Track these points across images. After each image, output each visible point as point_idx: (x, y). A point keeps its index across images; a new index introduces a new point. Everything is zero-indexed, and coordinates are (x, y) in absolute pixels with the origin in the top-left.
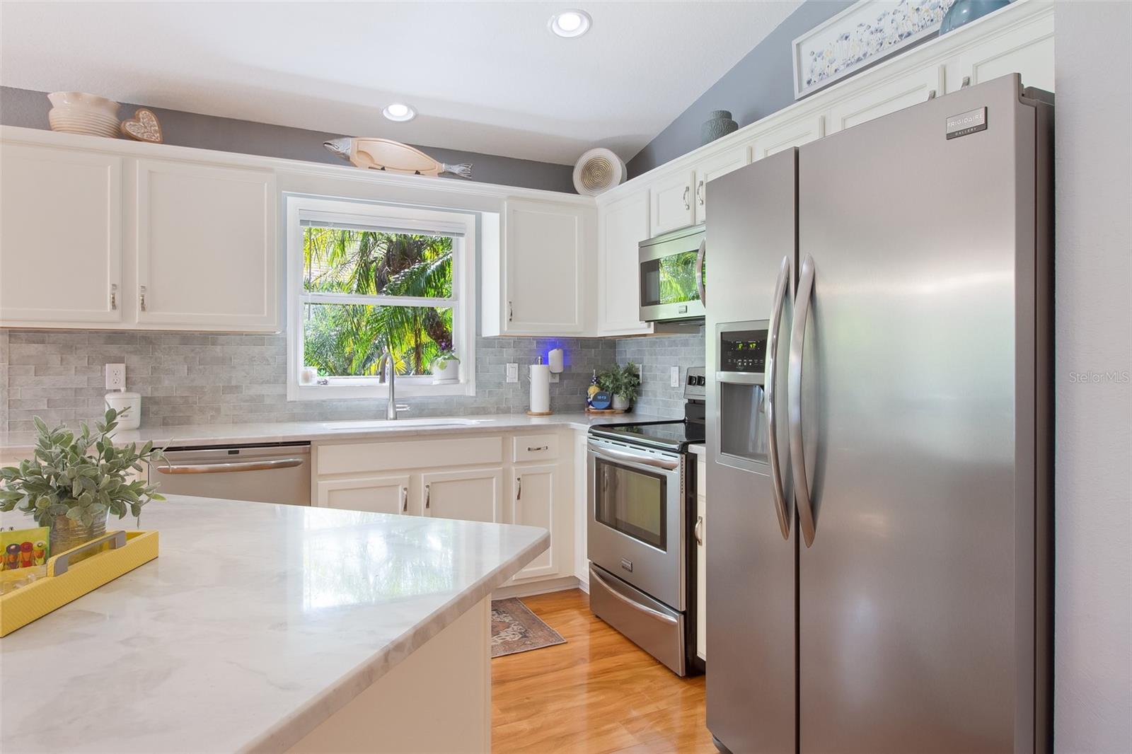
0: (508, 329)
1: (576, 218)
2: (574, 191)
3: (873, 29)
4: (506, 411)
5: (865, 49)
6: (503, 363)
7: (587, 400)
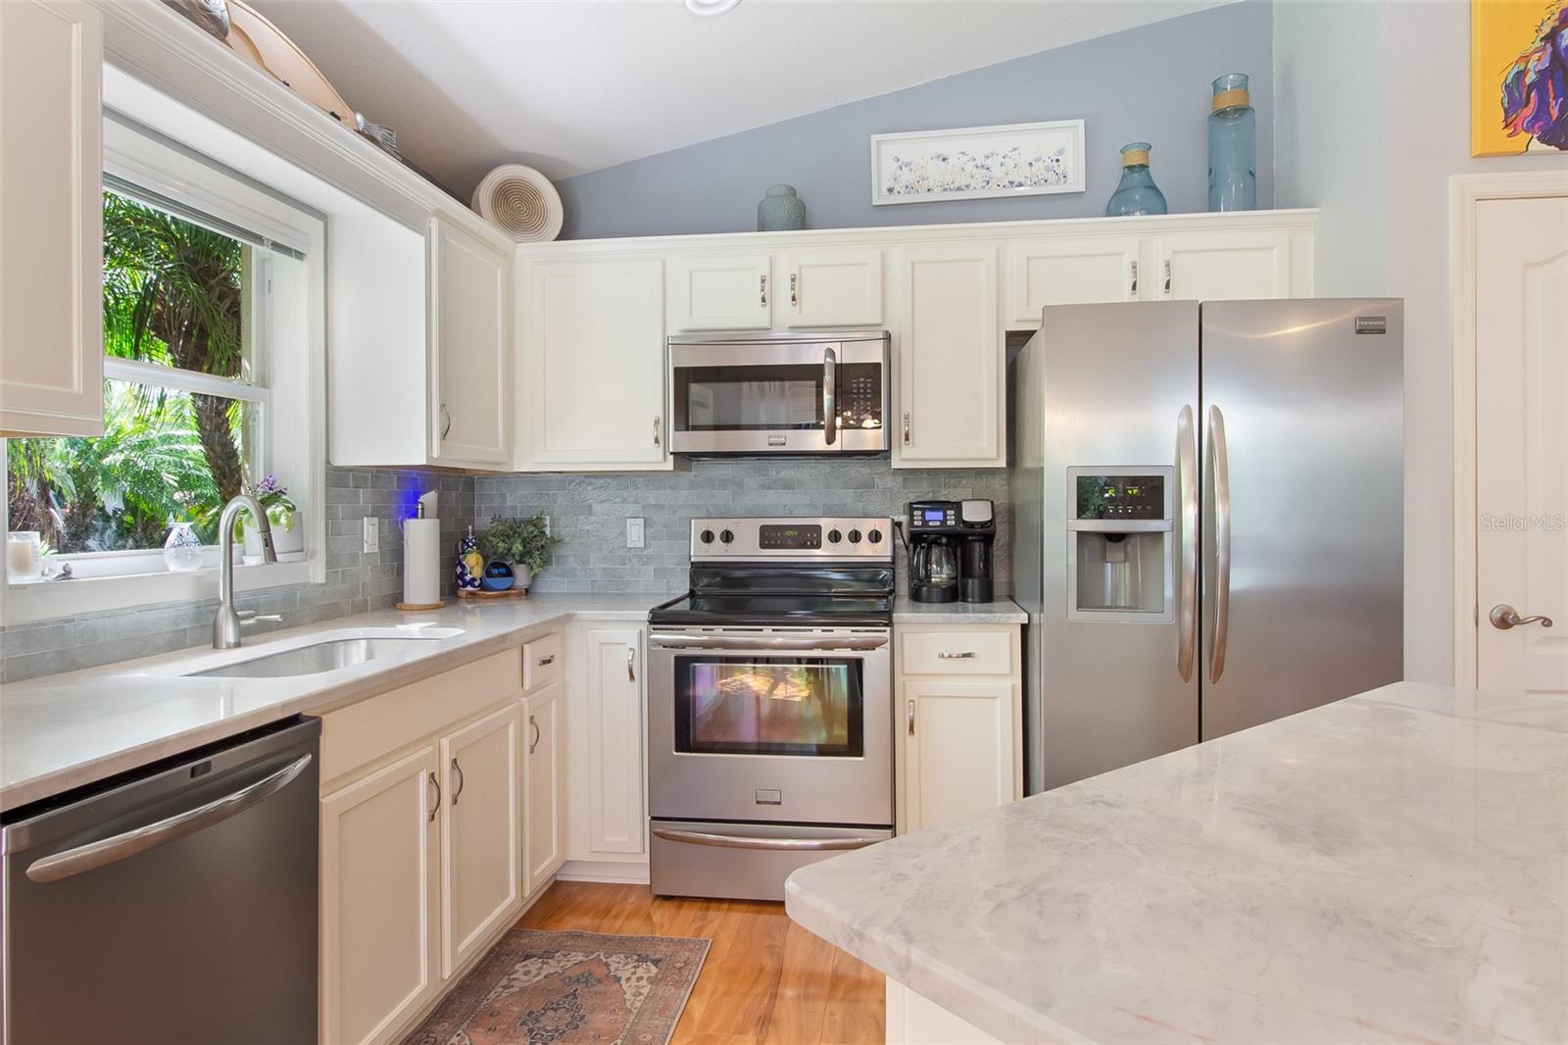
0: (440, 453)
3: (979, 163)
5: (968, 181)
6: (358, 516)
7: (462, 575)
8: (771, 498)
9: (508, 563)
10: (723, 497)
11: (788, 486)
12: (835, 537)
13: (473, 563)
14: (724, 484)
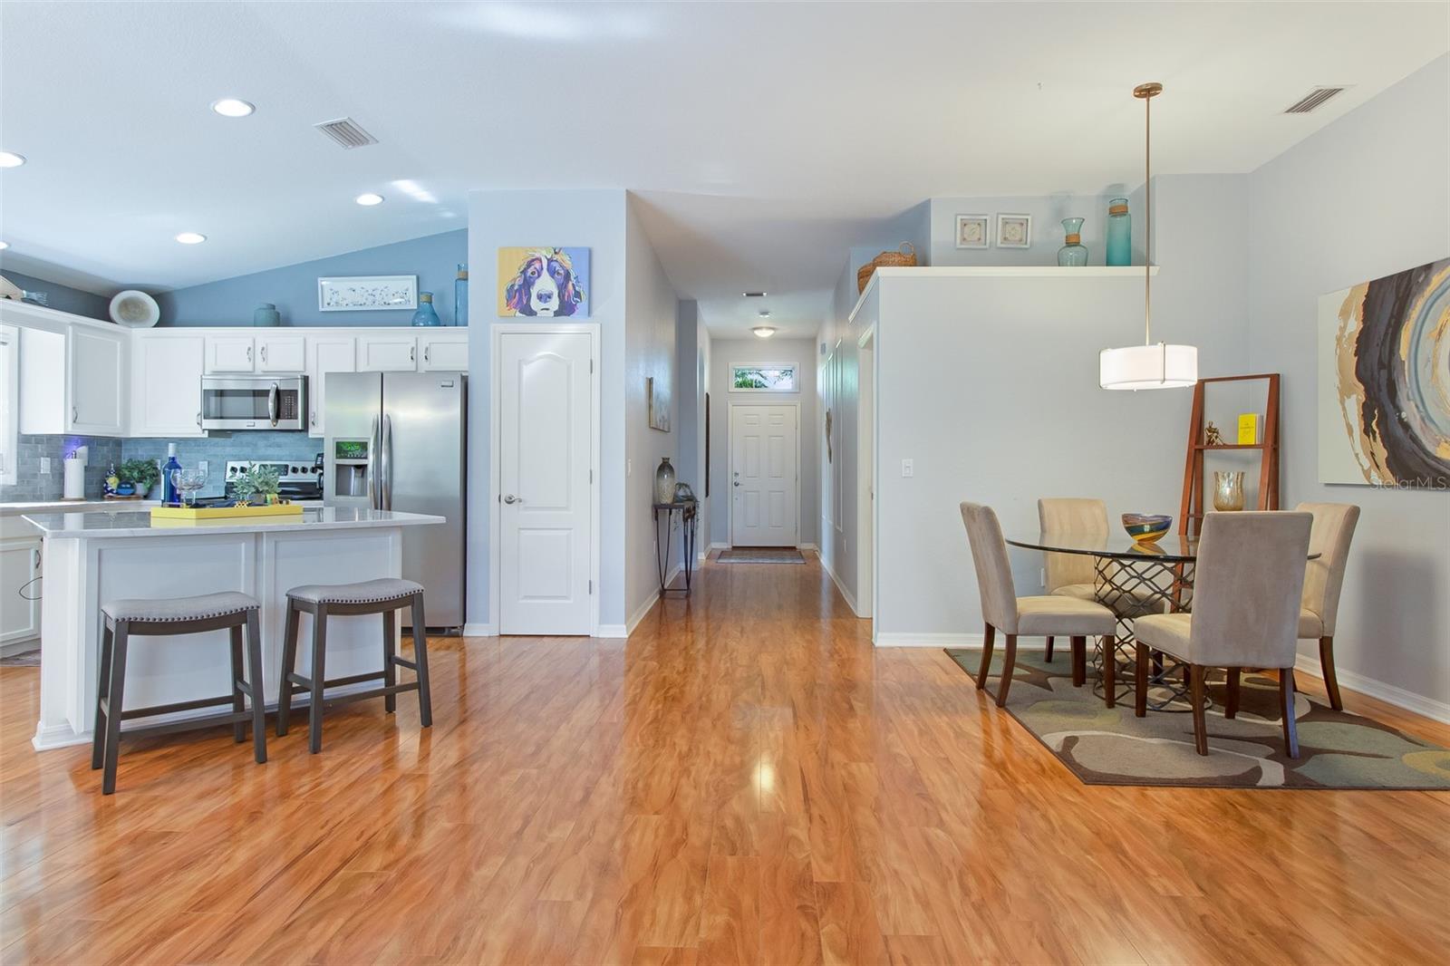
0: (73, 427)
1: (119, 344)
2: (109, 319)
3: (370, 293)
4: (39, 499)
5: (365, 301)
6: (38, 456)
7: (106, 488)
8: (271, 451)
9: (132, 482)
10: (247, 451)
11: (279, 446)
12: (295, 470)
13: (113, 482)
14: (248, 445)
